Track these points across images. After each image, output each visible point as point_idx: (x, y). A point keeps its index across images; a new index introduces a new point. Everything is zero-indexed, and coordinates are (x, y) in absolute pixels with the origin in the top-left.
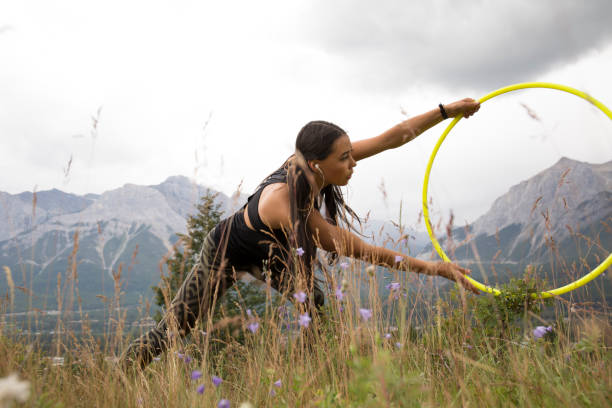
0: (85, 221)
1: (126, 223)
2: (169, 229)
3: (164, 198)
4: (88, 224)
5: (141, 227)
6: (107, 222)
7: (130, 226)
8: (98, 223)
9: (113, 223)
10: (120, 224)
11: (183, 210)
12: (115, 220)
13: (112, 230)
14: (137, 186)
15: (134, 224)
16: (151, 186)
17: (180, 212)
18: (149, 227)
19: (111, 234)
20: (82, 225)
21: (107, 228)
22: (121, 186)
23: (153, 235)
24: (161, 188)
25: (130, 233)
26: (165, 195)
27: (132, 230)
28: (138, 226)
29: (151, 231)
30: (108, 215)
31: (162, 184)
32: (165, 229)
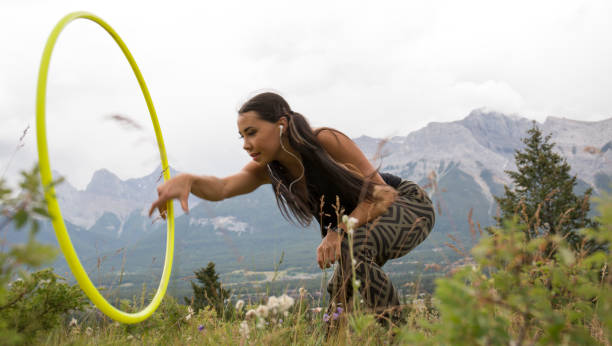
0: (394, 164)
1: (434, 162)
2: (479, 164)
3: (469, 132)
4: (397, 167)
5: (449, 166)
6: (416, 164)
7: (438, 166)
8: (408, 165)
9: (422, 163)
10: (428, 164)
11: (491, 143)
12: (423, 160)
13: (422, 171)
14: (441, 124)
15: (442, 163)
16: (455, 122)
17: (488, 146)
18: (458, 165)
19: (420, 175)
20: (392, 168)
21: (416, 169)
22: (425, 126)
23: (461, 172)
24: (466, 122)
25: (440, 172)
26: (471, 129)
27: (441, 168)
28: (446, 165)
29: (460, 168)
30: (415, 157)
31: (466, 119)
32: (475, 165)
